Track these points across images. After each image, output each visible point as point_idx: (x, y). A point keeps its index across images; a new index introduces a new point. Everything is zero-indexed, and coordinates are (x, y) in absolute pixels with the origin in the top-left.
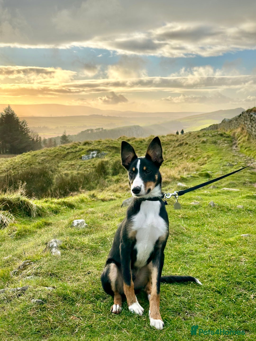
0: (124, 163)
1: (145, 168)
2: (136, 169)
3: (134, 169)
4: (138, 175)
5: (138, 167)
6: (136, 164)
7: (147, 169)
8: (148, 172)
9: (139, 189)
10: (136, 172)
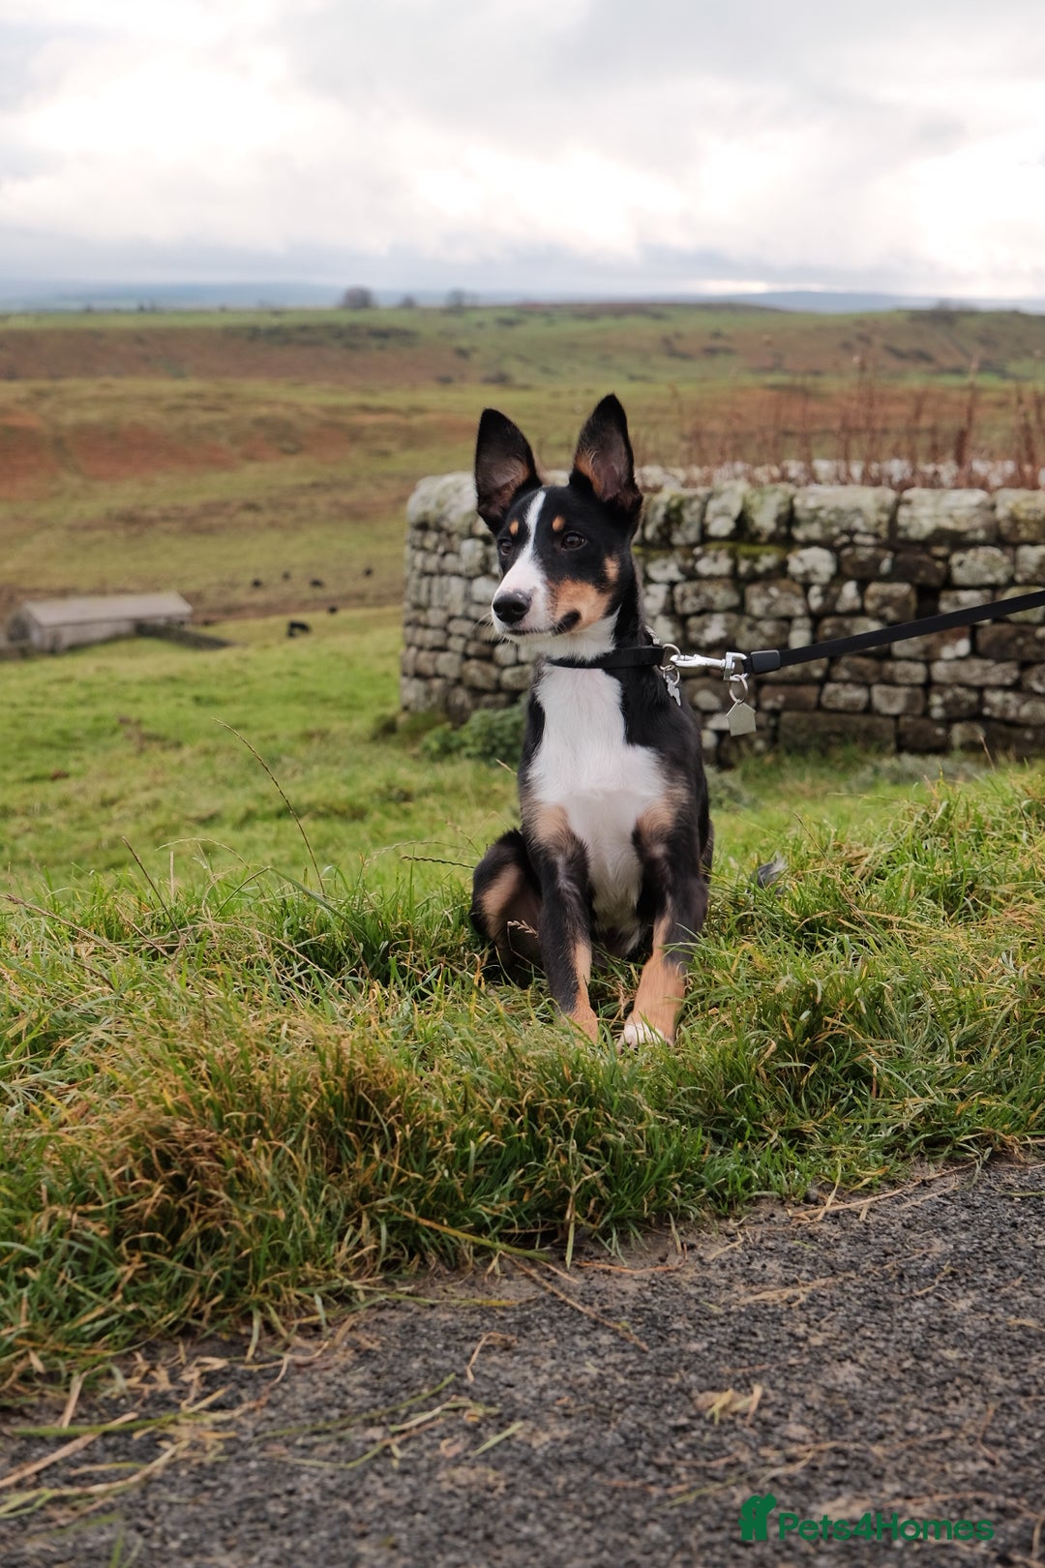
0: (484, 506)
1: (557, 524)
2: (523, 530)
3: (514, 527)
4: (528, 550)
5: (532, 519)
6: (525, 508)
7: (566, 527)
8: (572, 543)
9: (524, 602)
10: (521, 538)
